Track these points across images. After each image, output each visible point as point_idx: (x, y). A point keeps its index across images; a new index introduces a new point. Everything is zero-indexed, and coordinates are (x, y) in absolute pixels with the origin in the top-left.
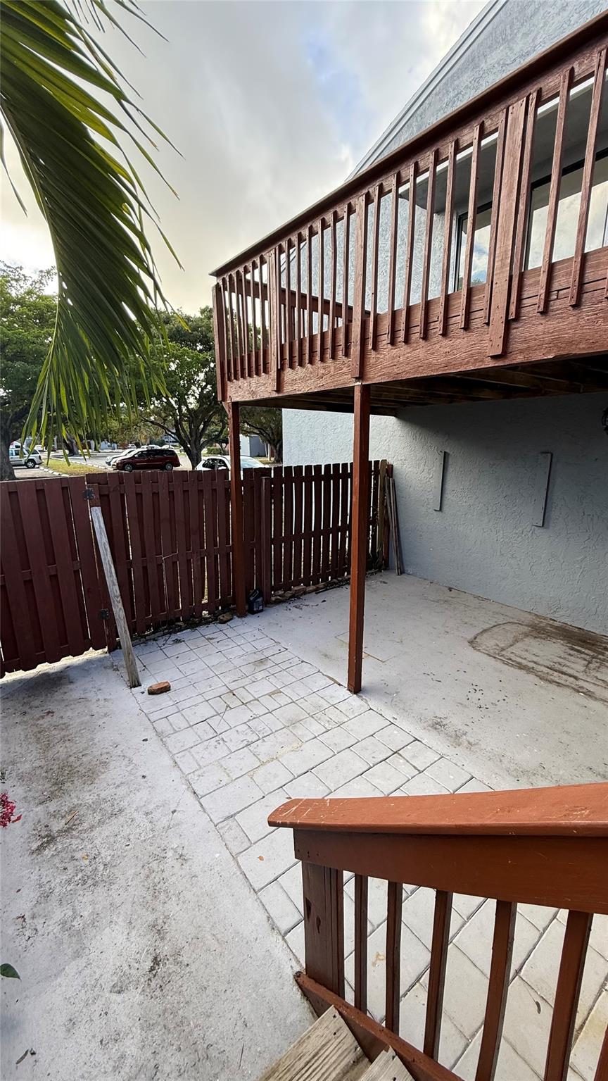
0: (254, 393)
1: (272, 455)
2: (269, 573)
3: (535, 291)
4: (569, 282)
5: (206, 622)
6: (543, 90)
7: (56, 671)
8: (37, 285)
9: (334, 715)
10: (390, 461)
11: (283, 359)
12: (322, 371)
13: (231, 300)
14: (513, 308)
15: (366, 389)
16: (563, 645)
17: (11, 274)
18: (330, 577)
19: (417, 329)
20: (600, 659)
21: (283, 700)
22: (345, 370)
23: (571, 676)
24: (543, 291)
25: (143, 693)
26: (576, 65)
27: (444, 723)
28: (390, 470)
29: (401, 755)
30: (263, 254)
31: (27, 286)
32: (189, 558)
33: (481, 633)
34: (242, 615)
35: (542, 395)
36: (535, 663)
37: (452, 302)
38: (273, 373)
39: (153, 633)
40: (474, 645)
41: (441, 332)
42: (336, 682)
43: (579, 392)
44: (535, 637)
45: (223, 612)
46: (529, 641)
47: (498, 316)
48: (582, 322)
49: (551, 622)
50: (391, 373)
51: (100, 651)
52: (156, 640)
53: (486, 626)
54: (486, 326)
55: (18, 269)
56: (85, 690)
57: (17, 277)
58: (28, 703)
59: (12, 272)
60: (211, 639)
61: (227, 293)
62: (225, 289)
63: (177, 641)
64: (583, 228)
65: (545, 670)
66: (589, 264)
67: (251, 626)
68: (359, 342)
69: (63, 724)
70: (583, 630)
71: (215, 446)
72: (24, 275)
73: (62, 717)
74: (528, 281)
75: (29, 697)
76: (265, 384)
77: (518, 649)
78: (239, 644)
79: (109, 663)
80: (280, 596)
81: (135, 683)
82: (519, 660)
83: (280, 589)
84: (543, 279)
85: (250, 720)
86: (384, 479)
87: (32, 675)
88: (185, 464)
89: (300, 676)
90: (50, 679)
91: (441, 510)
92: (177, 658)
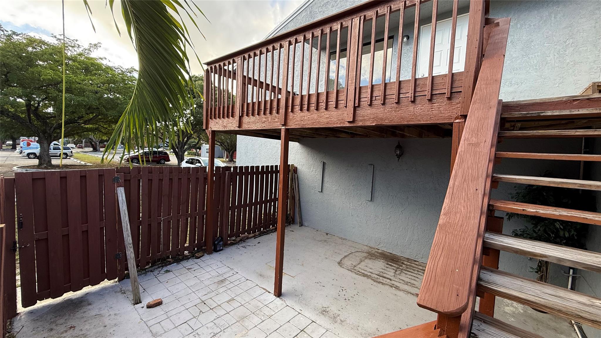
0: (225, 127)
1: (227, 157)
2: (227, 227)
3: (366, 95)
4: (380, 94)
5: (187, 258)
6: (366, 16)
7: (78, 297)
8: (87, 51)
9: (266, 311)
10: (296, 165)
11: (243, 111)
12: (265, 120)
13: (215, 78)
14: (357, 101)
15: (287, 130)
16: (383, 262)
17: (69, 42)
18: (262, 229)
19: (314, 105)
20: (401, 269)
21: (235, 304)
22: (276, 120)
23: (388, 279)
24: (369, 96)
25: (143, 307)
26: (378, 9)
27: (327, 310)
28: (295, 170)
29: (305, 332)
30: (234, 58)
31: (80, 50)
32: (178, 219)
33: (344, 257)
34: (210, 253)
35: (368, 137)
36: (371, 273)
37: (330, 95)
38: (237, 118)
39: (151, 267)
40: (341, 265)
41: (325, 108)
42: (267, 291)
43: (384, 138)
44: (370, 259)
45: (198, 251)
46: (367, 261)
47: (351, 104)
48: (386, 111)
49: (377, 250)
50: (300, 124)
51: (112, 281)
52: (153, 272)
53: (346, 254)
54: (345, 108)
55: (74, 41)
56: (100, 308)
57: (73, 45)
58: (54, 322)
59: (70, 42)
60: (190, 269)
61: (212, 74)
62: (212, 72)
63: (167, 271)
64: (385, 73)
65: (376, 276)
66: (387, 87)
67: (215, 260)
68: (284, 108)
69: (82, 335)
70: (392, 254)
71: (193, 151)
72: (78, 45)
73: (81, 330)
74: (363, 91)
75: (56, 317)
76: (232, 123)
77: (362, 265)
78: (208, 271)
79: (119, 289)
80: (233, 240)
81: (137, 301)
82: (363, 271)
83: (233, 237)
84: (369, 91)
85: (215, 319)
86: (293, 175)
87: (59, 302)
88: (173, 160)
89: (246, 289)
90: (74, 303)
91: (322, 191)
92: (167, 282)
